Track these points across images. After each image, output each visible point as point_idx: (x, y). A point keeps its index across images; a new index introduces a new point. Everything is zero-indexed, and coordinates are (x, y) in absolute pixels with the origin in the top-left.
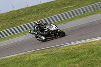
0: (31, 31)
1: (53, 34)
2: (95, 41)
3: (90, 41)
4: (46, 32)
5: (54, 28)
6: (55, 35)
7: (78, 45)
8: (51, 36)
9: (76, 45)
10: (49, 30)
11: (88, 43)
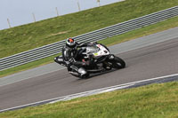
0: (57, 58)
1: (101, 65)
2: (104, 94)
3: (96, 94)
4: (86, 60)
5: (101, 52)
6: (104, 66)
7: (75, 100)
8: (97, 68)
9: (72, 100)
10: (91, 56)
11: (92, 96)
